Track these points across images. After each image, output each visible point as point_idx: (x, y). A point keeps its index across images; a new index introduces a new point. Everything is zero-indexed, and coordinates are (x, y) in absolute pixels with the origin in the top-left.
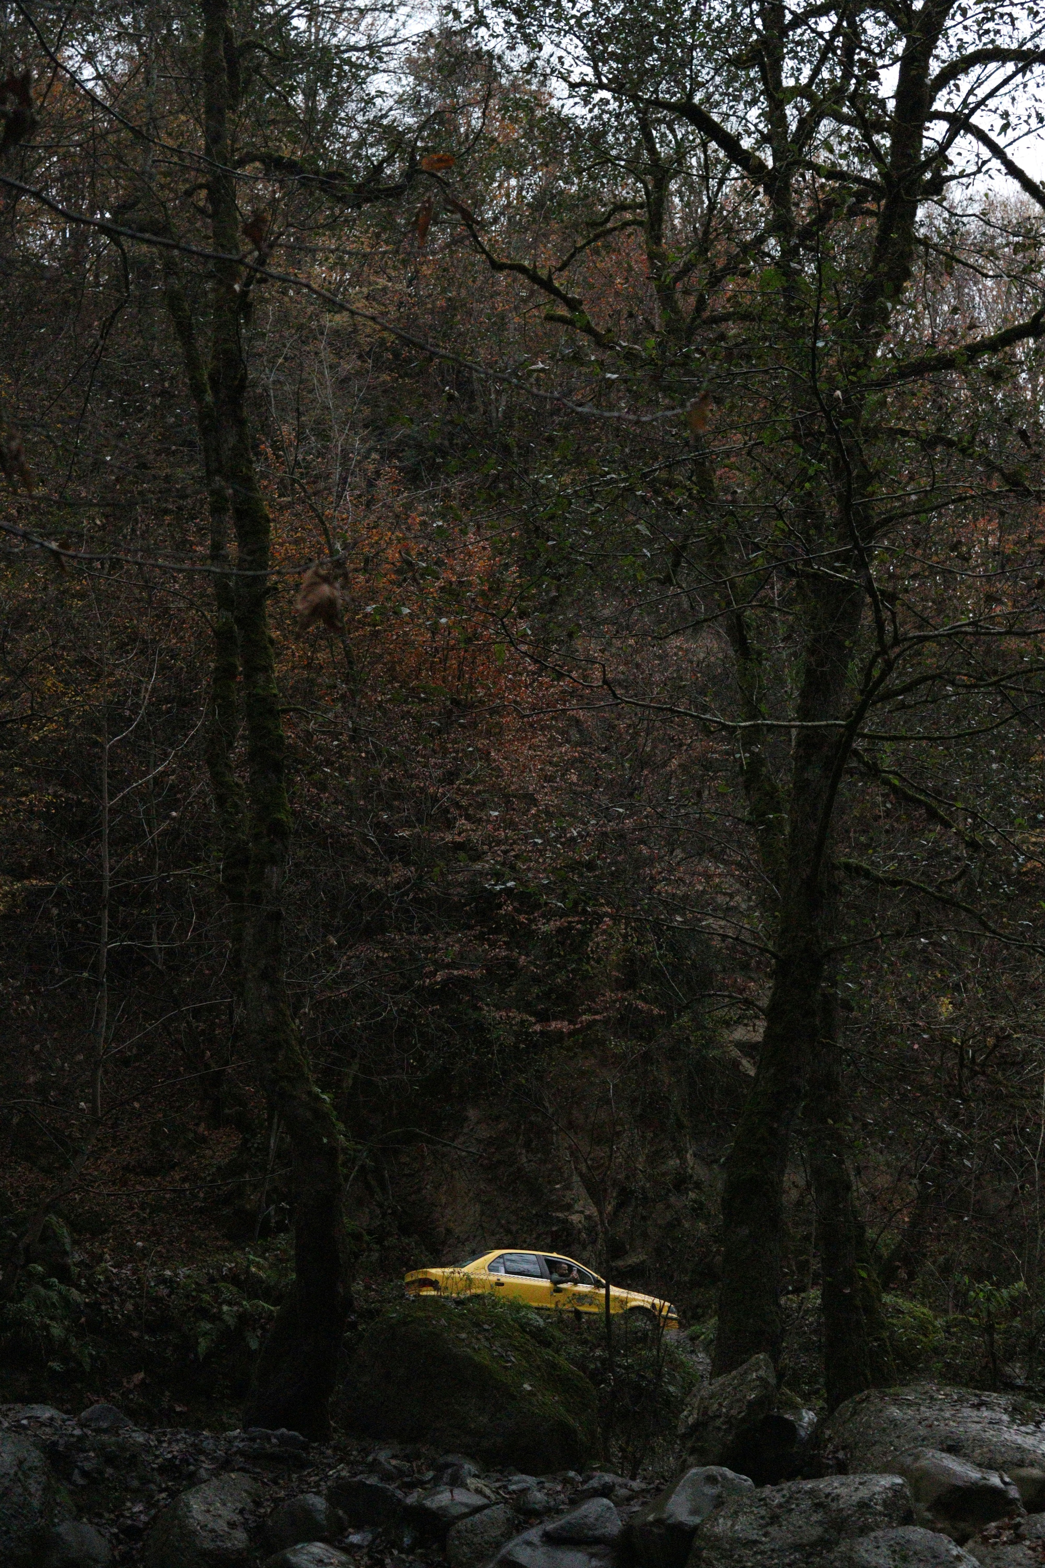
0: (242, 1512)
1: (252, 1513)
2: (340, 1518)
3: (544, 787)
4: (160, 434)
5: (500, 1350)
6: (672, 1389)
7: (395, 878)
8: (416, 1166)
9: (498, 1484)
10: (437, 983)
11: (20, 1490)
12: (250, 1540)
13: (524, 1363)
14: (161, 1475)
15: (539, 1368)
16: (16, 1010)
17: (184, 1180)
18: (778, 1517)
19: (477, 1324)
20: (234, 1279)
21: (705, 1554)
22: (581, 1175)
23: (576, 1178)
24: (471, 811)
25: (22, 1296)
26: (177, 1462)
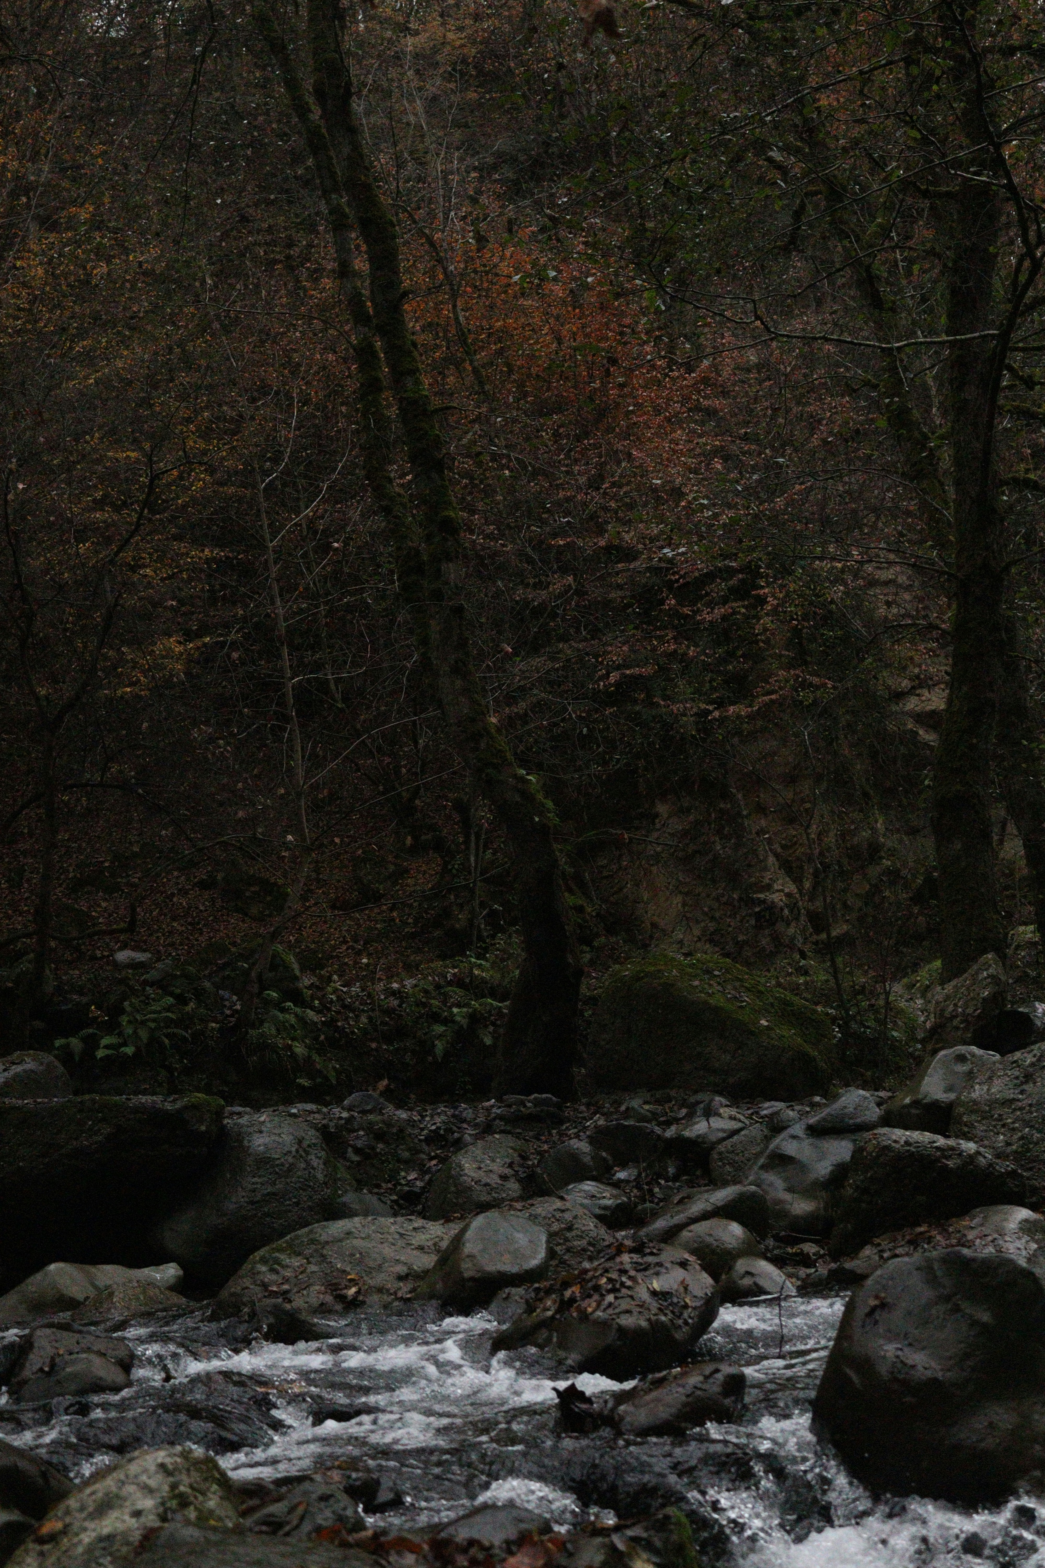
0: (511, 1165)
1: (522, 1166)
2: (604, 1159)
3: (690, 479)
4: (257, 186)
5: (733, 992)
6: (895, 1034)
7: (557, 587)
8: (614, 867)
9: (750, 1112)
10: (611, 685)
11: (303, 1165)
12: (524, 1189)
13: (758, 1001)
14: (428, 1145)
15: (772, 1005)
16: (214, 754)
17: (391, 910)
18: (1031, 1075)
19: (708, 972)
20: (459, 982)
21: (965, 1119)
22: (776, 855)
23: (771, 859)
24: (620, 514)
25: (262, 1022)
26: (442, 1132)
